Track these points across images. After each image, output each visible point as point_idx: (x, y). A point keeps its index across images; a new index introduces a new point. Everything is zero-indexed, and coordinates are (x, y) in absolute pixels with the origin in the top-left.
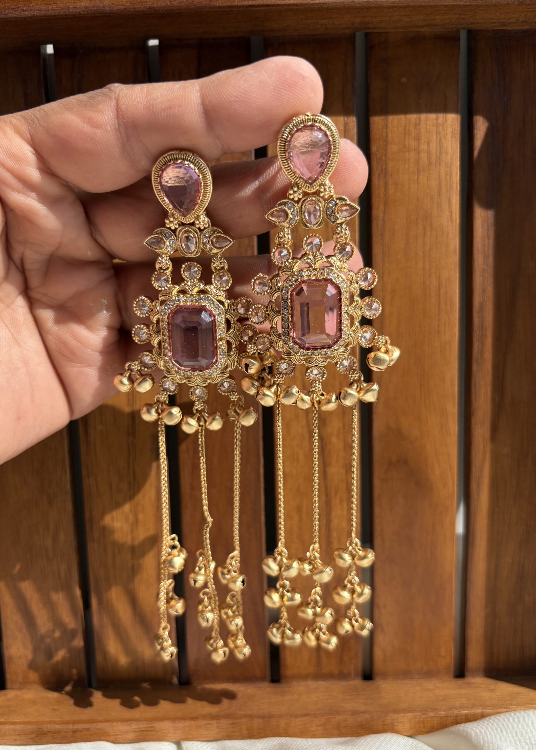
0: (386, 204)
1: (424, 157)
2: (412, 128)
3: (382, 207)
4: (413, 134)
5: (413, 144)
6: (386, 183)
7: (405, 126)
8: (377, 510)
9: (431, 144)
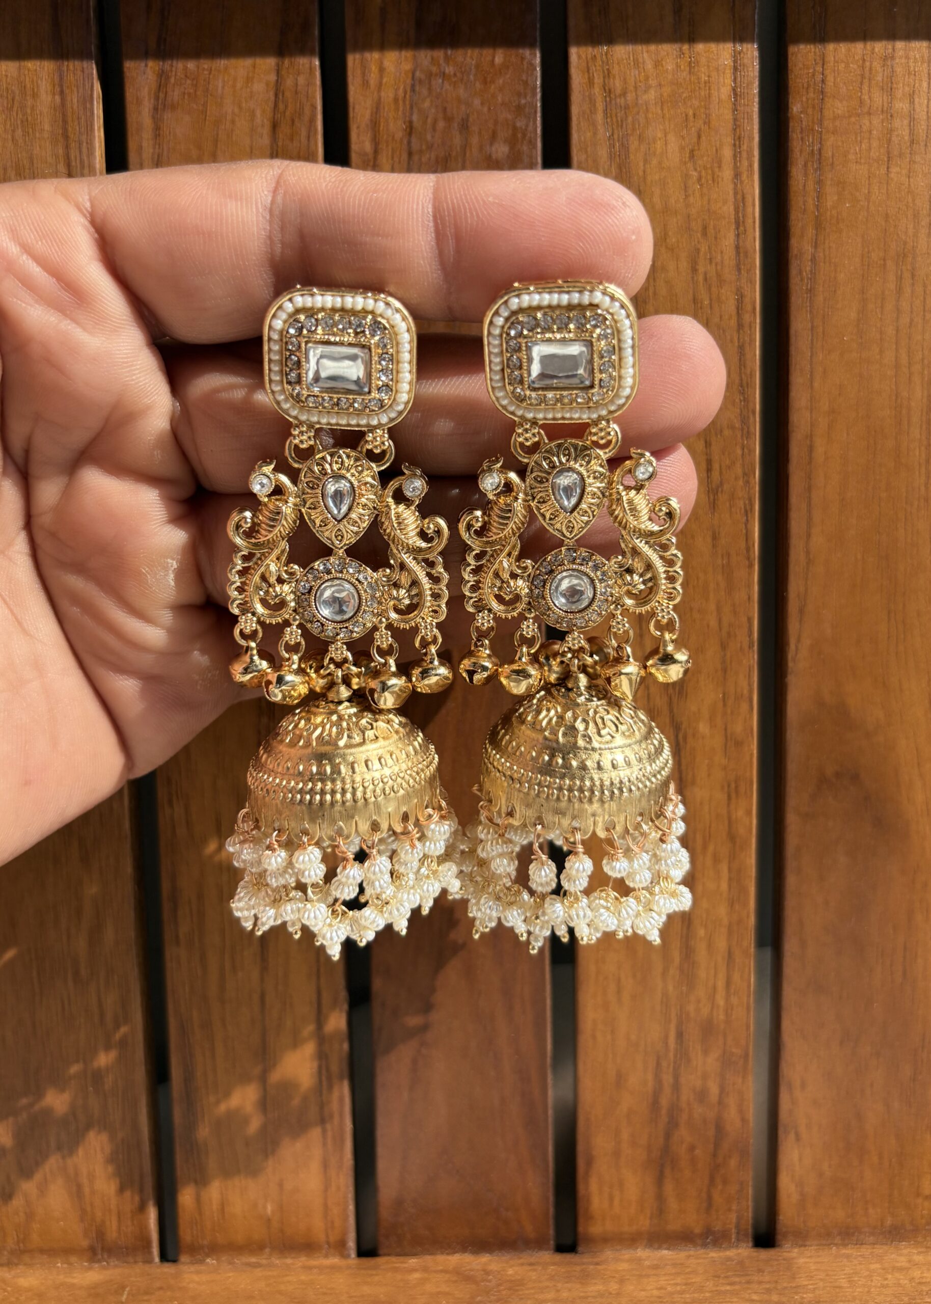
0: (819, 225)
1: (901, 126)
2: (877, 65)
3: (810, 232)
4: (879, 78)
5: (878, 99)
6: (820, 182)
7: (864, 60)
8: (791, 881)
9: (917, 100)
